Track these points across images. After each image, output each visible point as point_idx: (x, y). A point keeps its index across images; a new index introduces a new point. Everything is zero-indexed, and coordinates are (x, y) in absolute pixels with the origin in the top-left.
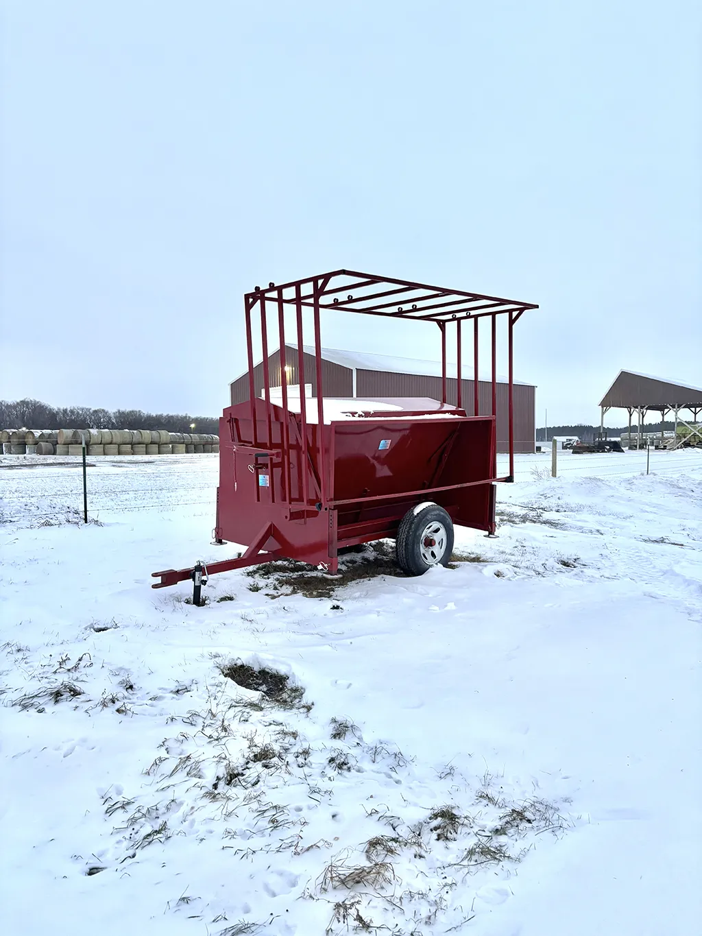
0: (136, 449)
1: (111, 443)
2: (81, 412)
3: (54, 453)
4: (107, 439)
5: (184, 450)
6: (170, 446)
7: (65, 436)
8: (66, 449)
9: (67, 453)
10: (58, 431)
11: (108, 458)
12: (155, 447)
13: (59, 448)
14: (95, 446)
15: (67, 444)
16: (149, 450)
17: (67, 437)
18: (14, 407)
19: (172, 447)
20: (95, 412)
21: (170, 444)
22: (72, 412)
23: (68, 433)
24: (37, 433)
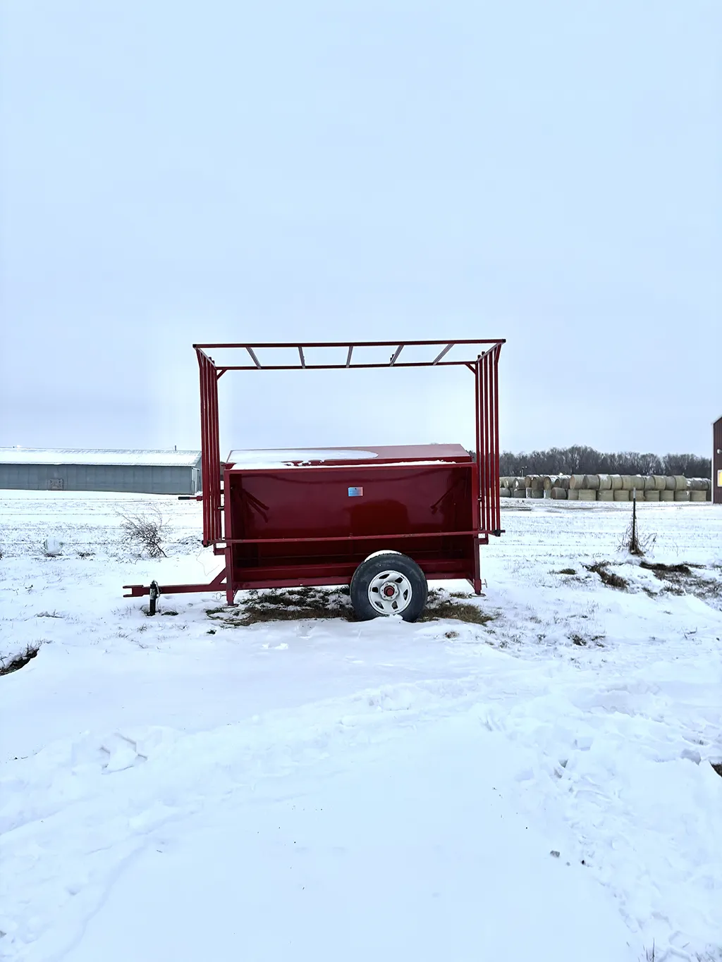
0: (649, 496)
1: (622, 489)
2: (629, 457)
3: (566, 498)
4: (617, 484)
5: (705, 497)
6: (688, 492)
7: (575, 482)
8: (576, 495)
9: (577, 498)
10: (570, 477)
11: (600, 504)
12: (670, 494)
13: (571, 493)
14: (605, 492)
15: (577, 489)
16: (663, 497)
17: (577, 482)
18: (564, 453)
19: (691, 494)
20: (643, 456)
21: (687, 490)
22: (620, 456)
23: (579, 478)
24: (554, 478)
